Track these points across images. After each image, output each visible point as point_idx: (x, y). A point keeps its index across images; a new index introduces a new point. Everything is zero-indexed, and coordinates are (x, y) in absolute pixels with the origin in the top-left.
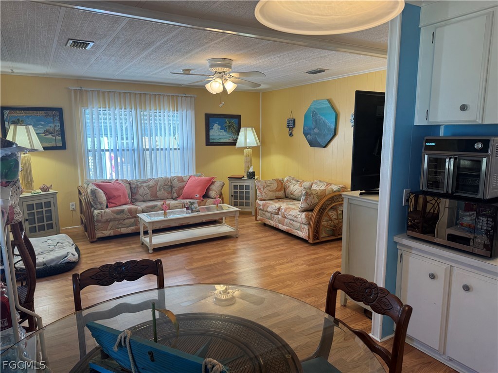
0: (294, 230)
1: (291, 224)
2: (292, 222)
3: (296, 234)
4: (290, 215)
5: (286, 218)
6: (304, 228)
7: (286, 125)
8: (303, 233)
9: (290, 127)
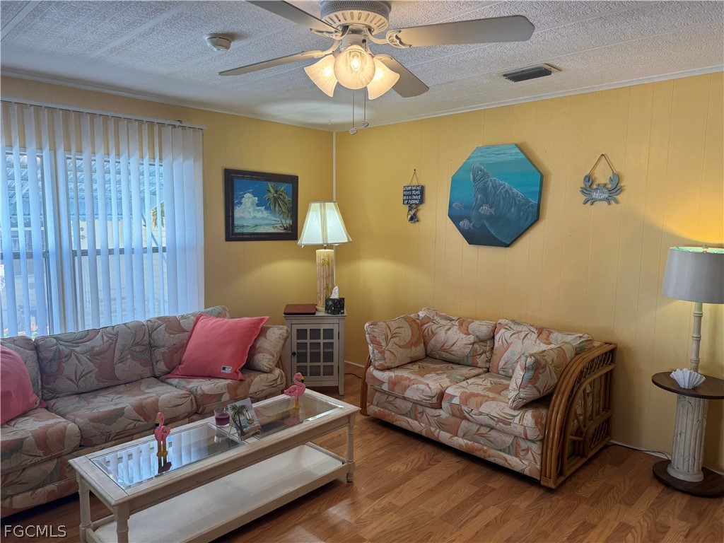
0: (492, 452)
1: (482, 435)
2: (484, 430)
3: (500, 462)
4: (481, 414)
5: (465, 418)
6: (527, 450)
7: (401, 198)
8: (526, 463)
9: (411, 202)
